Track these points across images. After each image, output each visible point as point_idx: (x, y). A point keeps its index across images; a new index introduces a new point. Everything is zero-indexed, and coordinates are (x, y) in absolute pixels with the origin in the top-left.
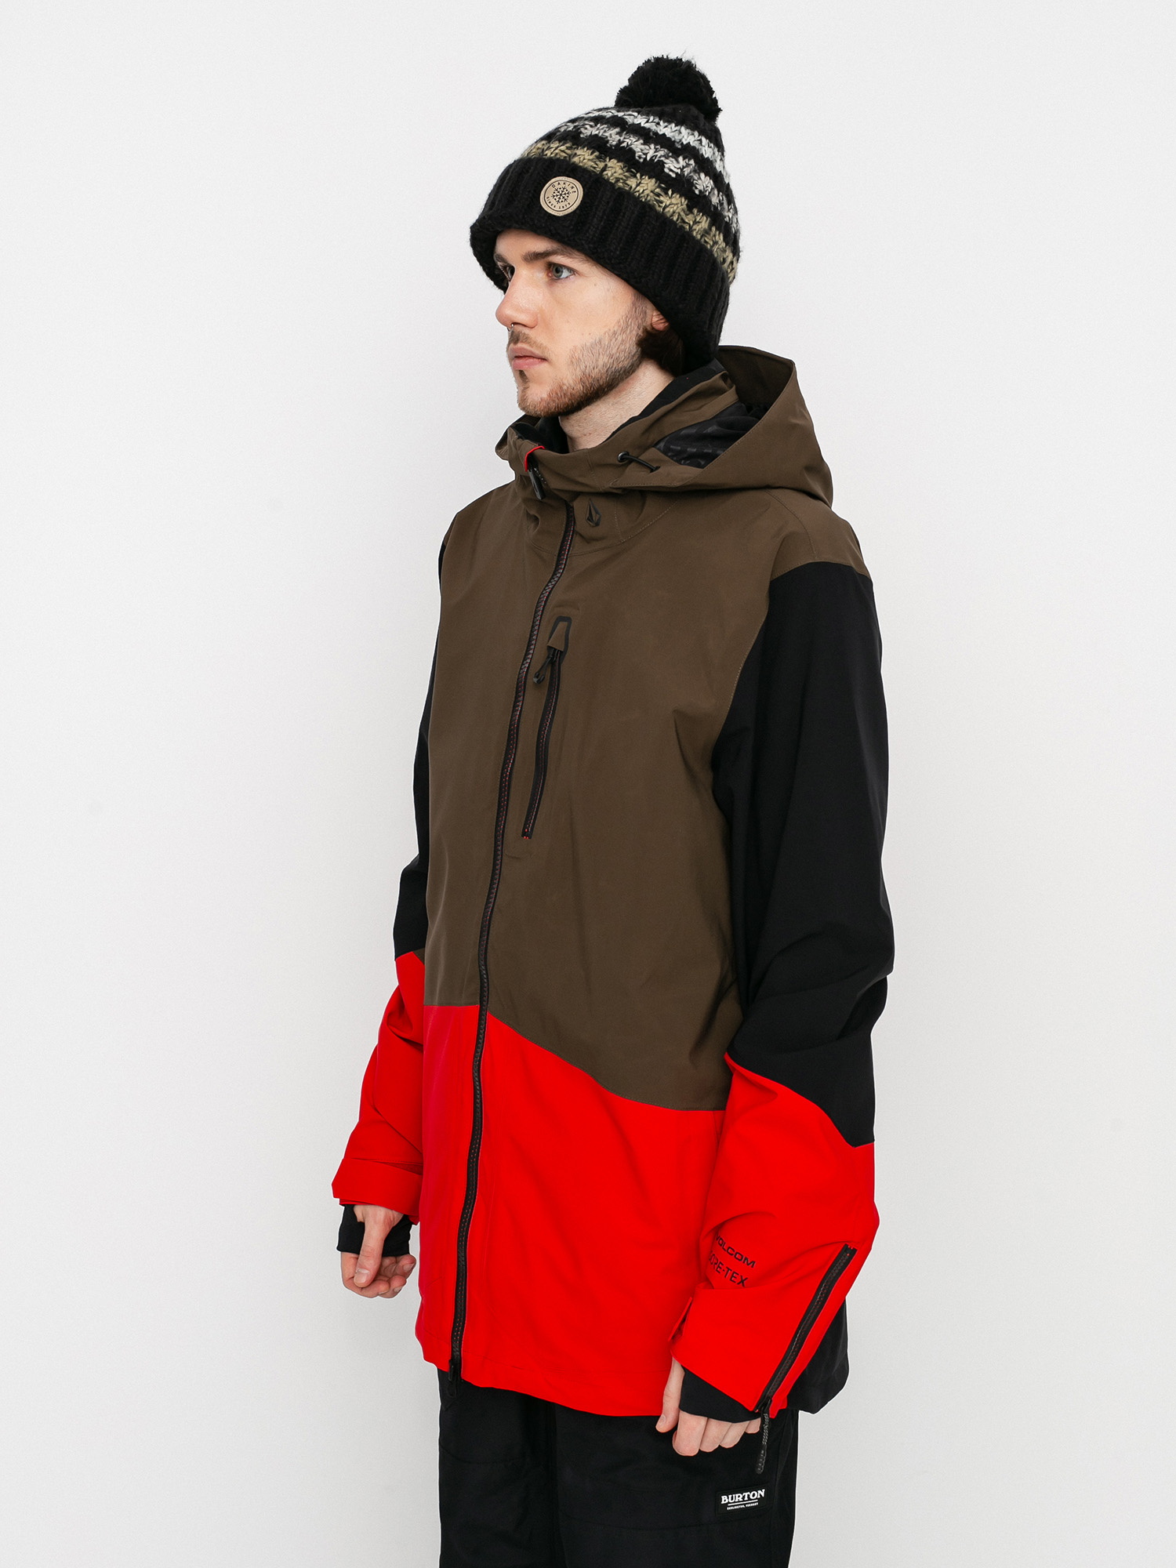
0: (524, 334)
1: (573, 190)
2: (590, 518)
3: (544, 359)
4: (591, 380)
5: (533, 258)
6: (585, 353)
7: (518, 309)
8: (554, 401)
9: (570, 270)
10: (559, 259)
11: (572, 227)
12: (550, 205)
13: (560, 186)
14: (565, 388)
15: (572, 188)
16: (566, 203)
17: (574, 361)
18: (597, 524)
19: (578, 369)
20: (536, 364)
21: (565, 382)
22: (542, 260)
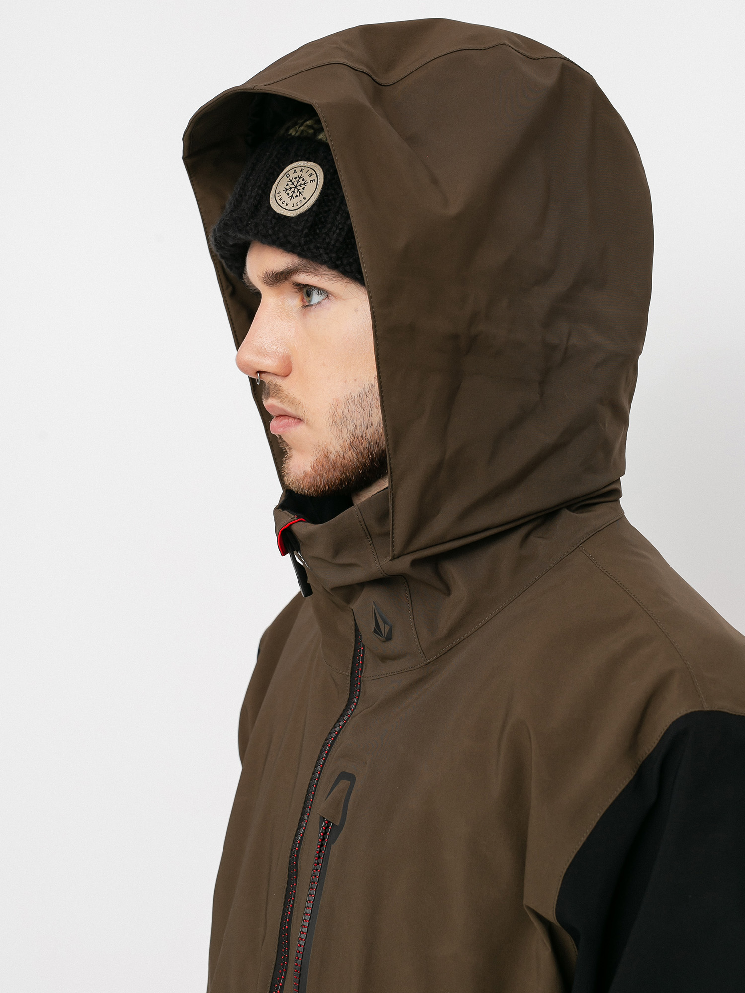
0: (276, 385)
1: (312, 178)
2: (378, 630)
3: (300, 420)
4: (365, 444)
5: (278, 278)
6: (352, 407)
7: (261, 352)
8: (322, 476)
9: (321, 291)
10: (303, 278)
11: (307, 231)
12: (280, 202)
13: (296, 175)
14: (332, 457)
15: (311, 175)
16: (301, 197)
17: (337, 421)
18: (389, 638)
19: (345, 431)
20: (291, 427)
21: (331, 448)
22: (287, 282)
